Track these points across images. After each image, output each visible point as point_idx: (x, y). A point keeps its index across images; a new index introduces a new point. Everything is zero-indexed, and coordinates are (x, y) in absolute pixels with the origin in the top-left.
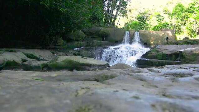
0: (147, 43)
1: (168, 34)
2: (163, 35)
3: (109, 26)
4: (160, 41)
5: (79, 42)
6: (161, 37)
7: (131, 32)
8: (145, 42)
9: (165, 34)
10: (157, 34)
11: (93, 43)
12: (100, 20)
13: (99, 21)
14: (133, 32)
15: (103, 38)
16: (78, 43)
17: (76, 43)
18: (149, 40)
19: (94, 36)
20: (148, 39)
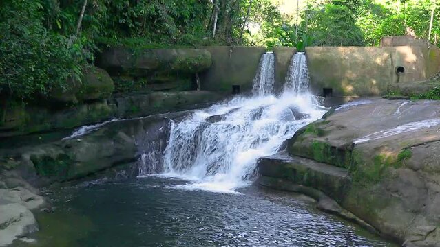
0: (334, 90)
1: (402, 56)
2: (385, 61)
3: (214, 39)
4: (374, 82)
5: (99, 106)
6: (379, 67)
7: (279, 54)
8: (327, 86)
9: (391, 56)
10: (367, 56)
11: (151, 100)
12: (186, 21)
13: (185, 24)
14: (287, 54)
15: (194, 80)
16: (94, 109)
17: (85, 109)
18: (340, 79)
19: (158, 78)
20: (337, 74)
